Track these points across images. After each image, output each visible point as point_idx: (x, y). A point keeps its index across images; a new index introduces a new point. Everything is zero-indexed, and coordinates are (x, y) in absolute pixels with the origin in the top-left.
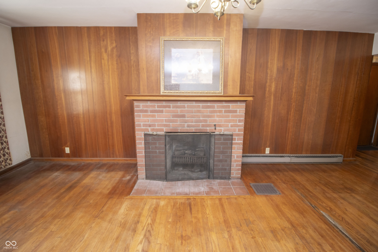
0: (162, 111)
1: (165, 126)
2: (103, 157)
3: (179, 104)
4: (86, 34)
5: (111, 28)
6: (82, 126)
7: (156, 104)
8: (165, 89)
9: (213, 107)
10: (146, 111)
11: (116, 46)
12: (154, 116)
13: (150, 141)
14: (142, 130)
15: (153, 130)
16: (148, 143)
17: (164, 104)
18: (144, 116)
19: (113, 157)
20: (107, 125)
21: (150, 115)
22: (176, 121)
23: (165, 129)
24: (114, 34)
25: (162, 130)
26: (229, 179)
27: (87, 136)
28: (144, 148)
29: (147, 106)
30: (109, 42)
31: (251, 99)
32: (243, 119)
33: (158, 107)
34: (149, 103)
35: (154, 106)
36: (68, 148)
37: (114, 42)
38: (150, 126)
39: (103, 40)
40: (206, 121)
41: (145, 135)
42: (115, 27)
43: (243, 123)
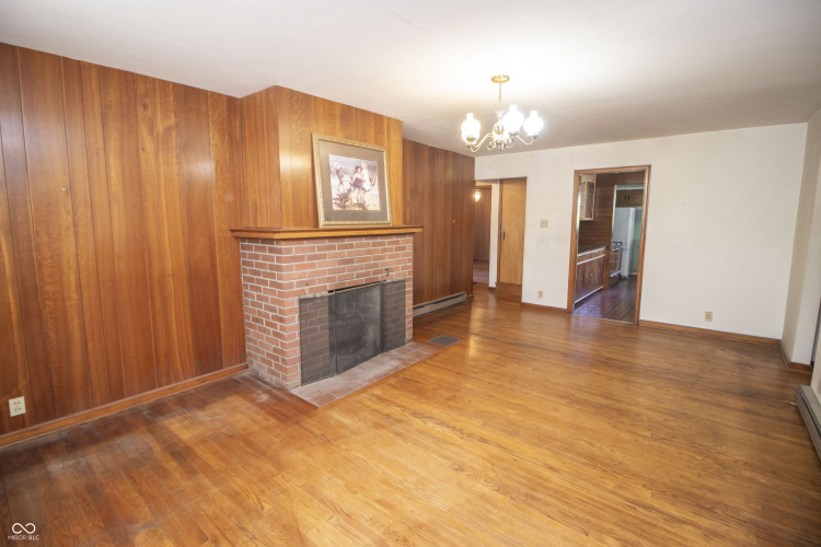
0: (324, 257)
1: (330, 280)
2: (141, 392)
3: (347, 242)
4: (94, 84)
5: (165, 84)
6: (75, 323)
7: (316, 245)
8: (327, 219)
9: (383, 244)
10: (301, 258)
11: (177, 125)
12: (312, 266)
13: (308, 311)
14: (294, 294)
15: (311, 290)
16: (307, 315)
17: (327, 243)
18: (298, 267)
19: (168, 383)
20: (153, 307)
21: (307, 265)
22: (343, 270)
23: (330, 286)
24: (172, 98)
25: (324, 288)
26: (404, 343)
27: (90, 346)
28: (298, 327)
29: (303, 250)
30: (159, 113)
31: (420, 230)
32: (411, 257)
33: (320, 249)
34: (306, 244)
35: (313, 249)
36: (21, 400)
37: (173, 115)
38: (307, 285)
39: (145, 107)
40: (376, 265)
41: (301, 301)
42: (175, 85)
43: (411, 264)
